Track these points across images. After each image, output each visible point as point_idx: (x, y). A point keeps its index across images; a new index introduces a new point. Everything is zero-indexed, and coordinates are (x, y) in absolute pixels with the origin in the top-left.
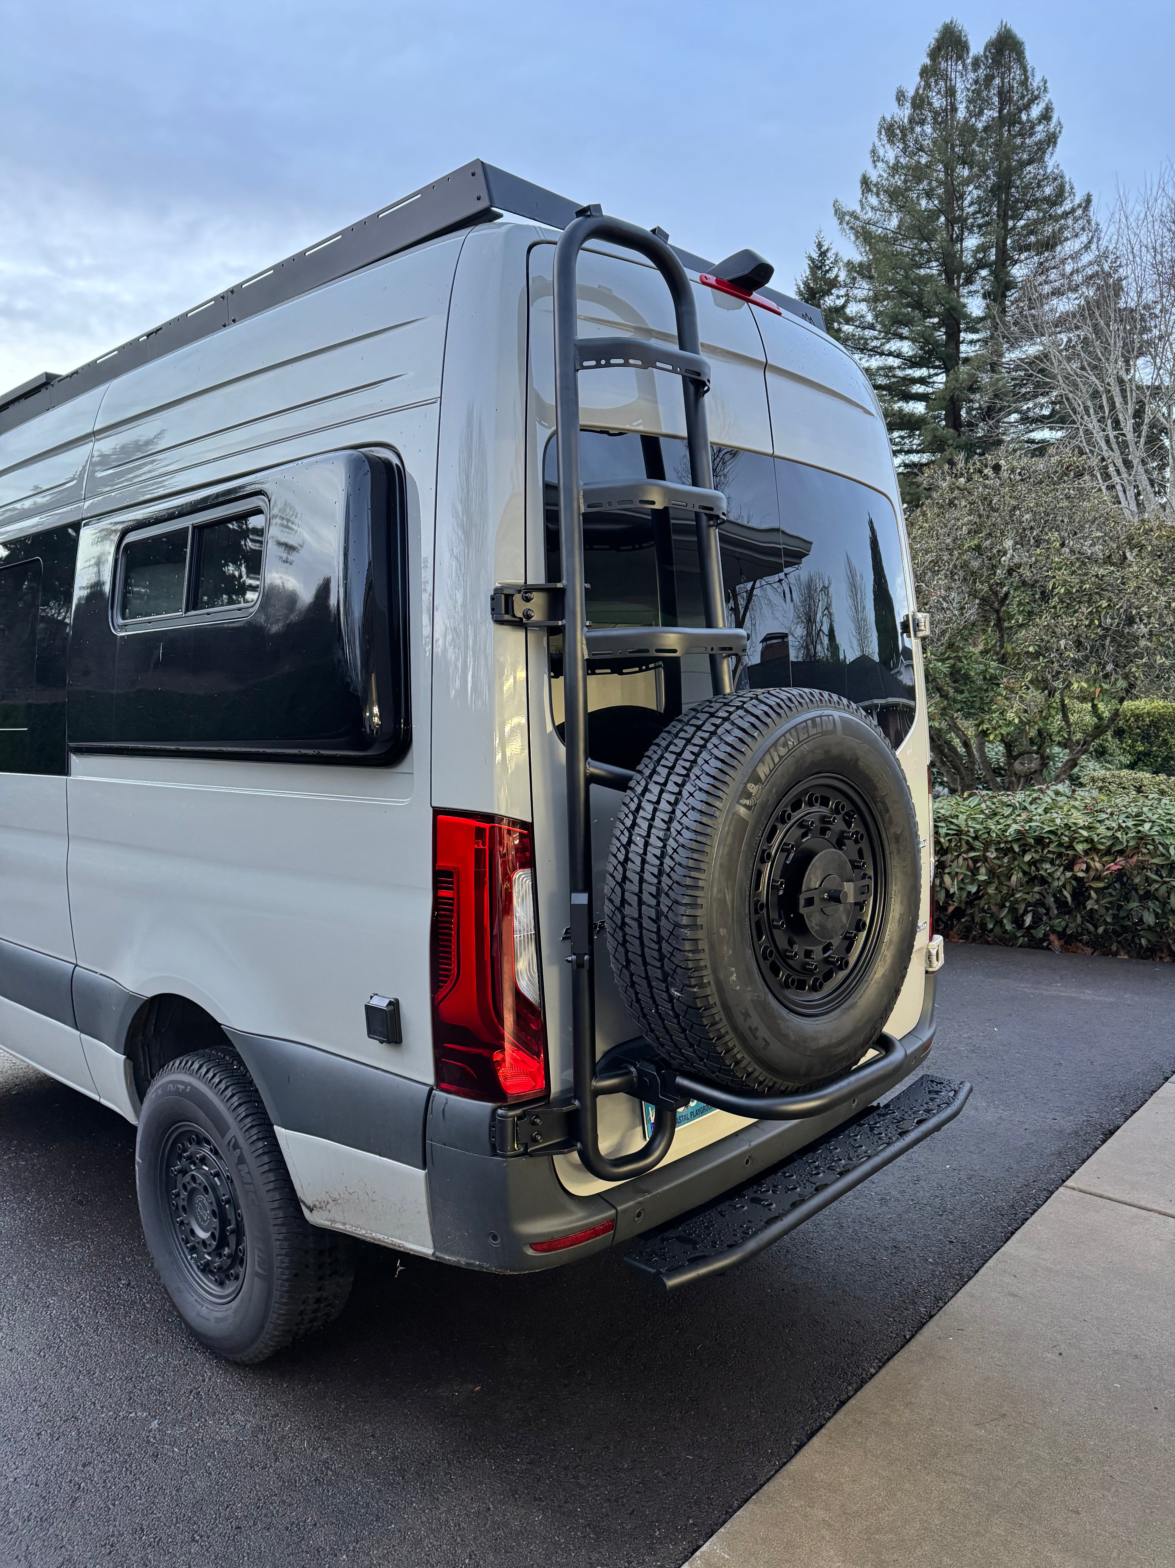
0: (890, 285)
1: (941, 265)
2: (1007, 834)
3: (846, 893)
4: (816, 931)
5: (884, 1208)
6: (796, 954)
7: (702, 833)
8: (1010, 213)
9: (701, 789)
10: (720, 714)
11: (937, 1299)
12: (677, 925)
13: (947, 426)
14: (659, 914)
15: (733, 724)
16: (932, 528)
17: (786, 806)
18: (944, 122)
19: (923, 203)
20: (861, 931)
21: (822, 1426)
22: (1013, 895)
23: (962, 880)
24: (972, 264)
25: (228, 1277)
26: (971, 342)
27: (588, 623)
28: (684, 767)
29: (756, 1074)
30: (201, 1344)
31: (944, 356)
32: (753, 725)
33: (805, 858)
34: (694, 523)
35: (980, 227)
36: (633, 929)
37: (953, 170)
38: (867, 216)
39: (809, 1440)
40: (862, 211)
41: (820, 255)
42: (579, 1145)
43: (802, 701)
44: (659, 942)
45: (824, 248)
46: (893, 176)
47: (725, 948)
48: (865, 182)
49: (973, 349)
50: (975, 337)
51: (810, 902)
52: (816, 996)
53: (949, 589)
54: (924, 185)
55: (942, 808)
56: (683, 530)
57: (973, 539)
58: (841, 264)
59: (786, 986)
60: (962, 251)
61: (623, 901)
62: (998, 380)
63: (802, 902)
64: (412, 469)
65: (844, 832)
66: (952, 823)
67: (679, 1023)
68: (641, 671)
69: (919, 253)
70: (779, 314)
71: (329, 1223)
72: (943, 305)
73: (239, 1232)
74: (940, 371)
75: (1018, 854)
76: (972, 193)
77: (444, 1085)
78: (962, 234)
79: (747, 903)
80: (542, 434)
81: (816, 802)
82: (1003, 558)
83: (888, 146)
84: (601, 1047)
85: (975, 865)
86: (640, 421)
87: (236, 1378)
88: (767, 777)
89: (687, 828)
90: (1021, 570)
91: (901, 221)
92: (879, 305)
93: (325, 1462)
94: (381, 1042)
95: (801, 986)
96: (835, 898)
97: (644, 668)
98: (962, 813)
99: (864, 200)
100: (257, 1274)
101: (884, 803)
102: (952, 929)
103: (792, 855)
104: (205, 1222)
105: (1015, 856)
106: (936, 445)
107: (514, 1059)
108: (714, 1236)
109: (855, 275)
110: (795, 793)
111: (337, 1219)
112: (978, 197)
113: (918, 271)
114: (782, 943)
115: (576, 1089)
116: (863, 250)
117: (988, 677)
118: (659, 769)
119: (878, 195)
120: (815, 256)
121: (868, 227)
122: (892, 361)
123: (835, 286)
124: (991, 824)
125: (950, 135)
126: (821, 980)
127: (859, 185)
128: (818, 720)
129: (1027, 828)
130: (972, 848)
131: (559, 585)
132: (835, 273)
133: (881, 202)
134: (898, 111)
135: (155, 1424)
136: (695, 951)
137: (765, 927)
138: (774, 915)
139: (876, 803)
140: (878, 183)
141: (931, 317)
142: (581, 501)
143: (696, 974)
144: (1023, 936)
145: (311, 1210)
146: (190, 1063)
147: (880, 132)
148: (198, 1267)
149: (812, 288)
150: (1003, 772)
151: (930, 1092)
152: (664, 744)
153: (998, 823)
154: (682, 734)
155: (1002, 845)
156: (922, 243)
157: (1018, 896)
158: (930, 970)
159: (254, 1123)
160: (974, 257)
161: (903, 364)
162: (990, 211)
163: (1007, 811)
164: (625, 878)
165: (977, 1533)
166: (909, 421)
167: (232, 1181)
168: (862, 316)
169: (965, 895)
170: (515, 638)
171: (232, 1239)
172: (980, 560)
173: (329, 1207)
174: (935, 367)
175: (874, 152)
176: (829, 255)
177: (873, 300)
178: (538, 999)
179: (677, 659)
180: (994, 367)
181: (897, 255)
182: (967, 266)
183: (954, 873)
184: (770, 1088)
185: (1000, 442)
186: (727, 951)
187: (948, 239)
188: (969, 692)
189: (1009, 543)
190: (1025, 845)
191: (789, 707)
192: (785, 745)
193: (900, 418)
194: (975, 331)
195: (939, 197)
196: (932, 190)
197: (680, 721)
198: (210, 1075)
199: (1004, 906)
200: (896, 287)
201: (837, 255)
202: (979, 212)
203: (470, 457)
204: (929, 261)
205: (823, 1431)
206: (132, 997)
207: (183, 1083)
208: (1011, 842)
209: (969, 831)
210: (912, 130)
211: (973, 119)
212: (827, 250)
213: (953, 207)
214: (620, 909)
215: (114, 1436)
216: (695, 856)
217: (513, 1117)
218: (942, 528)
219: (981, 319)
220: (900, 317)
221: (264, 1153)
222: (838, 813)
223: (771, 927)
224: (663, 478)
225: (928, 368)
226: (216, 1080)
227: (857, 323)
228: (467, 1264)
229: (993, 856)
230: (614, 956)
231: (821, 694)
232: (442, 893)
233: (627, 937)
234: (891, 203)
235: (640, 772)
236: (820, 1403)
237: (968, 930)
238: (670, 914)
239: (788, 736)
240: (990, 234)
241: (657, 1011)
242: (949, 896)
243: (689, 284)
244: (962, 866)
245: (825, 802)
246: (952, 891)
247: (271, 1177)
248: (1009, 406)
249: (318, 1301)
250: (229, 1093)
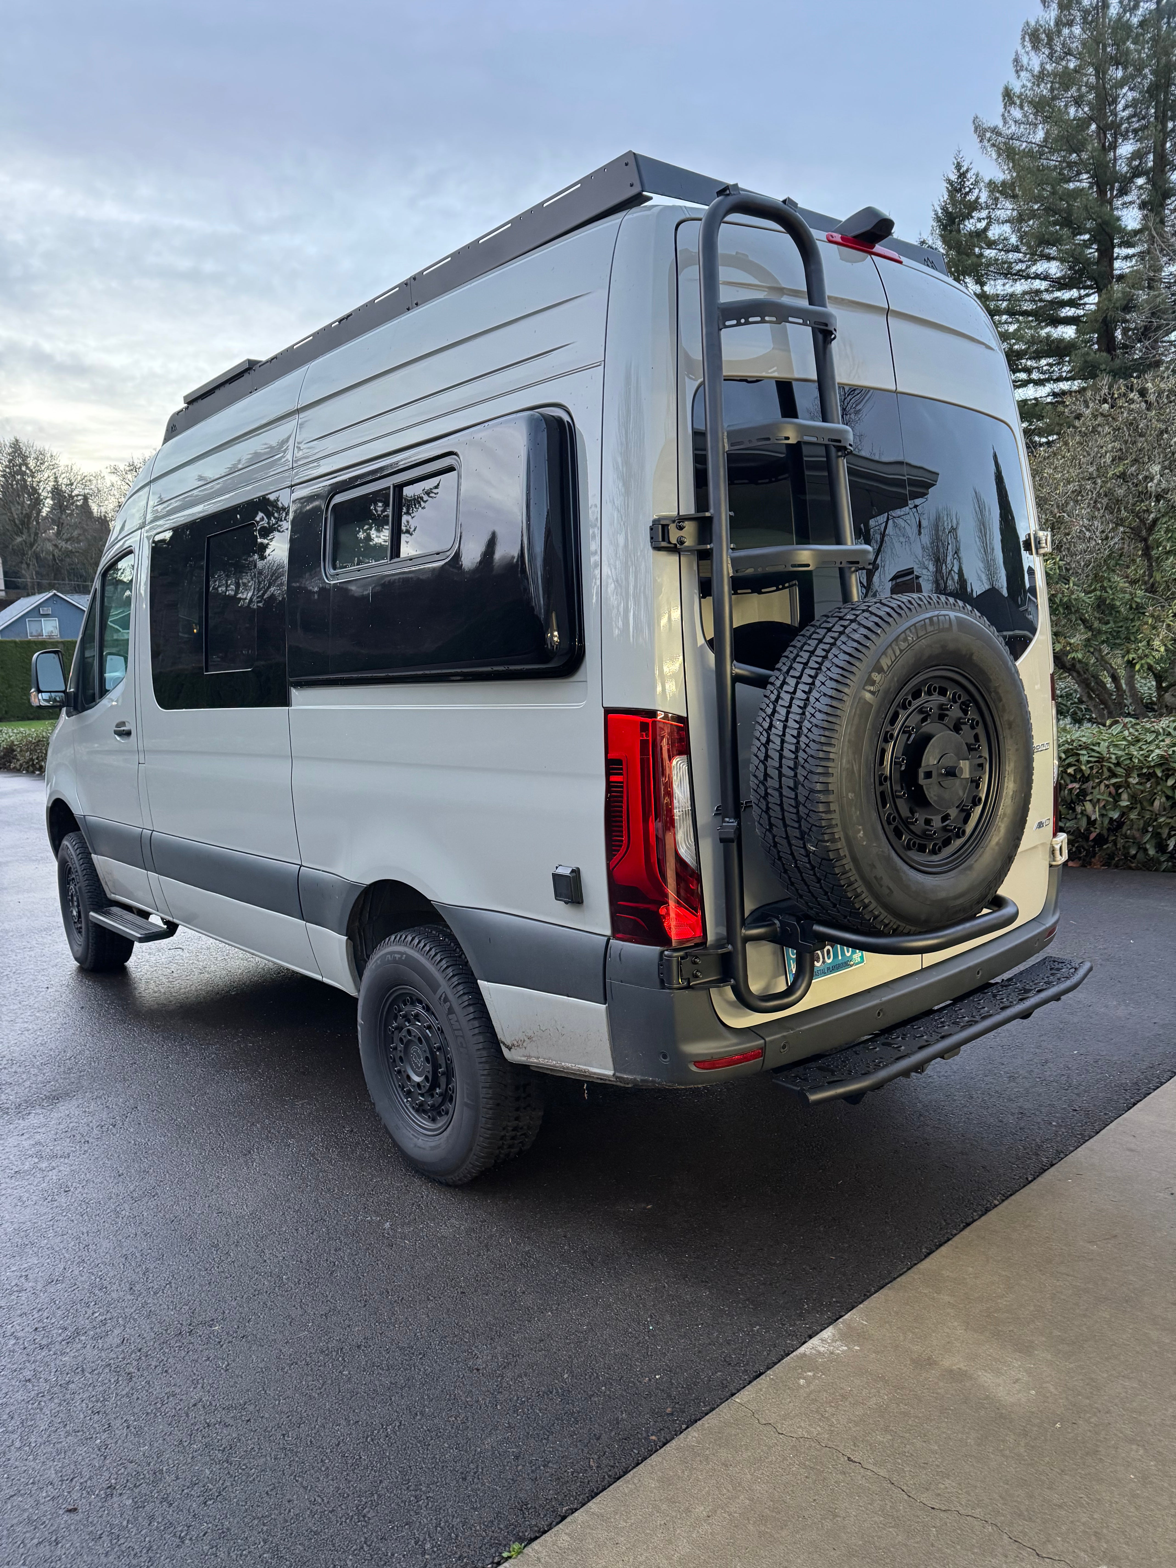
0: (1036, 203)
1: (1092, 177)
2: (1150, 759)
3: (961, 770)
4: (935, 801)
5: (1013, 1084)
6: (916, 820)
7: (832, 714)
8: (1169, 113)
9: (831, 679)
10: (848, 617)
11: (1058, 1152)
12: (812, 791)
13: (1099, 350)
14: (796, 783)
15: (859, 624)
16: (1074, 458)
17: (907, 694)
18: (1096, 20)
19: (1072, 111)
20: (976, 805)
21: (949, 1240)
22: (1156, 820)
23: (1104, 806)
24: (1127, 173)
25: (440, 1114)
26: (1127, 258)
27: (732, 546)
28: (816, 662)
29: (882, 917)
30: (417, 1172)
31: (1096, 275)
32: (877, 624)
33: (924, 740)
34: (825, 459)
35: (1135, 131)
36: (774, 798)
37: (1105, 73)
38: (1010, 131)
39: (937, 1249)
40: (1004, 126)
41: (959, 177)
42: (732, 981)
43: (921, 603)
44: (797, 807)
45: (964, 169)
46: (1038, 86)
47: (853, 809)
48: (1008, 95)
49: (1129, 264)
50: (1131, 251)
51: (928, 775)
52: (935, 858)
53: (1093, 518)
54: (1073, 91)
55: (1083, 736)
56: (815, 466)
57: (1118, 466)
58: (982, 184)
59: (908, 847)
60: (1115, 159)
61: (766, 775)
62: (1156, 297)
63: (921, 775)
64: (580, 426)
65: (961, 718)
66: (1093, 750)
67: (815, 875)
68: (778, 589)
69: (1068, 166)
70: (900, 262)
71: (524, 1059)
72: (1095, 220)
73: (449, 1074)
74: (1091, 291)
75: (1162, 779)
76: (1127, 95)
77: (620, 935)
78: (1116, 141)
79: (872, 773)
80: (690, 386)
81: (935, 691)
82: (1149, 485)
83: (1032, 53)
84: (749, 907)
85: (1117, 791)
86: (775, 368)
87: (449, 1196)
88: (889, 667)
89: (820, 711)
90: (1168, 496)
91: (1047, 133)
92: (1024, 225)
93: (527, 1253)
94: (566, 903)
95: (922, 849)
96: (951, 773)
97: (780, 587)
98: (1104, 740)
99: (1006, 114)
100: (466, 1104)
101: (997, 693)
102: (1094, 856)
103: (913, 736)
104: (419, 1068)
105: (1158, 781)
106: (1088, 371)
107: (677, 915)
108: (850, 1067)
109: (998, 195)
110: (914, 684)
111: (532, 1054)
112: (1134, 99)
113: (1066, 186)
114: (905, 811)
115: (730, 937)
116: (1006, 168)
117: (1134, 606)
118: (795, 665)
119: (1021, 107)
120: (953, 177)
121: (1011, 142)
122: (1039, 285)
123: (975, 209)
124: (1134, 751)
125: (1101, 34)
126: (940, 844)
127: (1001, 98)
128: (935, 619)
129: (1170, 753)
130: (1114, 775)
131: (707, 514)
132: (975, 195)
133: (1025, 116)
134: (1043, 13)
135: (387, 1225)
136: (828, 812)
137: (889, 798)
138: (896, 787)
139: (990, 693)
140: (1021, 94)
141: (1081, 234)
142: (726, 440)
143: (828, 831)
144: (1167, 861)
145: (510, 1049)
146: (404, 937)
147: (1023, 38)
148: (413, 1108)
149: (951, 213)
150: (1156, 707)
151: (1051, 969)
152: (799, 645)
153: (1141, 749)
154: (814, 636)
155: (1145, 771)
156: (1071, 155)
157: (1161, 820)
158: (1054, 863)
159: (460, 981)
160: (1129, 165)
161: (1051, 286)
162: (1147, 113)
163: (1150, 737)
164: (767, 756)
165: (1085, 1316)
166: (1058, 347)
167: (442, 1032)
168: (1006, 239)
169: (1106, 821)
170: (670, 561)
171: (443, 1080)
172: (1125, 488)
173: (525, 1044)
174: (1085, 288)
175: (1016, 61)
176: (969, 175)
177: (1017, 221)
178: (695, 863)
179: (810, 573)
180: (1152, 283)
181: (1043, 170)
182: (1121, 175)
183: (1095, 800)
184: (895, 930)
185: (1158, 364)
186: (855, 813)
187: (1100, 148)
188: (1115, 622)
189: (1156, 469)
190: (1168, 770)
191: (910, 609)
192: (906, 640)
193: (1047, 344)
194: (1129, 245)
195: (1089, 103)
196: (1081, 96)
197: (813, 626)
198: (422, 944)
199: (1147, 831)
200: (1042, 205)
201: (977, 175)
202: (1134, 116)
203: (628, 411)
204: (1079, 173)
205: (950, 1242)
206: (353, 886)
207: (399, 953)
208: (1154, 766)
209: (1110, 758)
210: (1059, 32)
211: (1128, 14)
212: (967, 171)
213: (1106, 113)
214: (763, 782)
215: (356, 1231)
216: (827, 733)
217: (677, 957)
218: (1084, 456)
219: (1136, 232)
220: (1046, 236)
221: (469, 1005)
222: (955, 702)
223: (894, 797)
224: (796, 417)
225: (1079, 289)
226: (427, 948)
227: (1000, 247)
228: (642, 1080)
229: (1135, 782)
230: (759, 822)
231: (938, 598)
232: (613, 778)
233: (770, 805)
234: (1036, 114)
235: (779, 670)
236: (948, 1224)
237: (1111, 857)
238: (806, 783)
239: (908, 632)
240: (1146, 139)
241: (796, 866)
242: (1091, 823)
243: (815, 243)
244: (1104, 792)
245: (943, 692)
246: (1093, 818)
247: (476, 1023)
248: (1168, 325)
249: (515, 1129)
250: (438, 957)
